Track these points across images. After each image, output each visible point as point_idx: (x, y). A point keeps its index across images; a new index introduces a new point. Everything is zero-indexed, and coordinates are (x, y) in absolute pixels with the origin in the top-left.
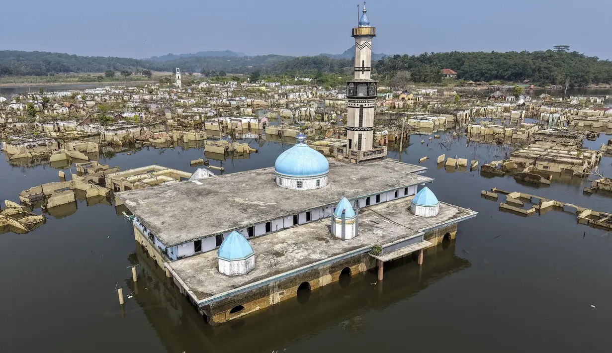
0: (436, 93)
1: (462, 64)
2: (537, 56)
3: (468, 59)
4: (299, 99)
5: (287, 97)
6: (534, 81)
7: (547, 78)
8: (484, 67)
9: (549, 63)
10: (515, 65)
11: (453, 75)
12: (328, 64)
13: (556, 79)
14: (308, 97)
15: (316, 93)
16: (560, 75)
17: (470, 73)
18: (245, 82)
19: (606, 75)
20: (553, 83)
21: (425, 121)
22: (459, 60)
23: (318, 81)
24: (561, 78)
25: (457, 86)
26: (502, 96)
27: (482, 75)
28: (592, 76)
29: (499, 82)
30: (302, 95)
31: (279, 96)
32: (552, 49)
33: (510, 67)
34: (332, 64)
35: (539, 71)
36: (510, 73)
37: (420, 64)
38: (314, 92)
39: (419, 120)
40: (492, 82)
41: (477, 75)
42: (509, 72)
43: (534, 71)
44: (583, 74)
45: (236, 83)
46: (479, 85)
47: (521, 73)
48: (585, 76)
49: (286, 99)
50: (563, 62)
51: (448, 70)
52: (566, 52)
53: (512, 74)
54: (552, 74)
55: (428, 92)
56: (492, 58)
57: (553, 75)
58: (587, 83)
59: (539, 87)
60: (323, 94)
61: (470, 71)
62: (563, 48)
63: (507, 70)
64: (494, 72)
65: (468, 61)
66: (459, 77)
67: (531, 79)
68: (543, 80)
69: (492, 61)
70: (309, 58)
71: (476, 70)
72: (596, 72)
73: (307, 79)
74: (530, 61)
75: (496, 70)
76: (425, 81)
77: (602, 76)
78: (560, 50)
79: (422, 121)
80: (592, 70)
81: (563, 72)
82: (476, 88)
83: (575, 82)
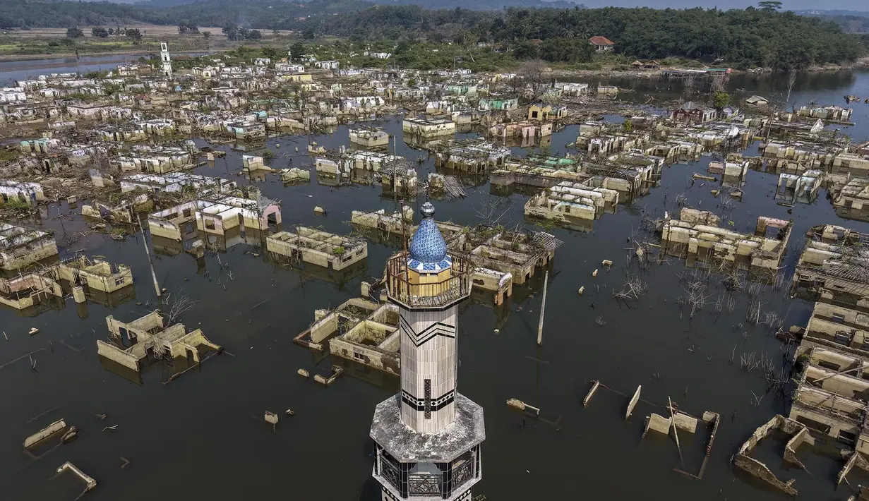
0: (586, 90)
1: (622, 30)
2: (734, 18)
3: (632, 21)
4: (361, 110)
5: (341, 106)
6: (730, 60)
7: (751, 57)
8: (656, 35)
9: (752, 33)
10: (703, 33)
11: (609, 46)
12: (420, 19)
13: (764, 58)
14: (378, 104)
15: (393, 94)
16: (770, 51)
17: (635, 45)
18: (284, 60)
19: (835, 51)
20: (760, 65)
21: (579, 206)
22: (617, 23)
23: (400, 60)
24: (771, 57)
25: (616, 69)
26: (696, 110)
27: (653, 48)
28: (815, 53)
29: (677, 60)
30: (368, 100)
31: (327, 104)
32: (757, 7)
33: (695, 37)
34: (425, 19)
35: (739, 44)
36: (695, 46)
37: (558, 27)
38: (389, 91)
39: (568, 204)
40: (667, 59)
41: (644, 49)
42: (693, 46)
43: (731, 44)
44: (804, 50)
45: (268, 60)
46: (649, 67)
47: (712, 47)
48: (806, 54)
49: (340, 110)
50: (773, 28)
51: (602, 39)
52: (777, 13)
53: (698, 49)
54: (758, 50)
55: (573, 90)
56: (667, 21)
57: (759, 52)
58: (808, 63)
59: (738, 71)
60: (404, 94)
61: (634, 42)
62: (772, 4)
63: (690, 42)
64: (672, 45)
65: (632, 24)
66: (617, 50)
67: (726, 57)
68: (744, 60)
69: (667, 25)
70: (390, 8)
71: (643, 40)
72: (821, 45)
73: (382, 55)
74: (725, 27)
75: (674, 41)
76: (566, 60)
77: (829, 53)
78: (768, 11)
79: (574, 206)
80: (816, 44)
81: (774, 47)
82: (645, 73)
83: (791, 63)
